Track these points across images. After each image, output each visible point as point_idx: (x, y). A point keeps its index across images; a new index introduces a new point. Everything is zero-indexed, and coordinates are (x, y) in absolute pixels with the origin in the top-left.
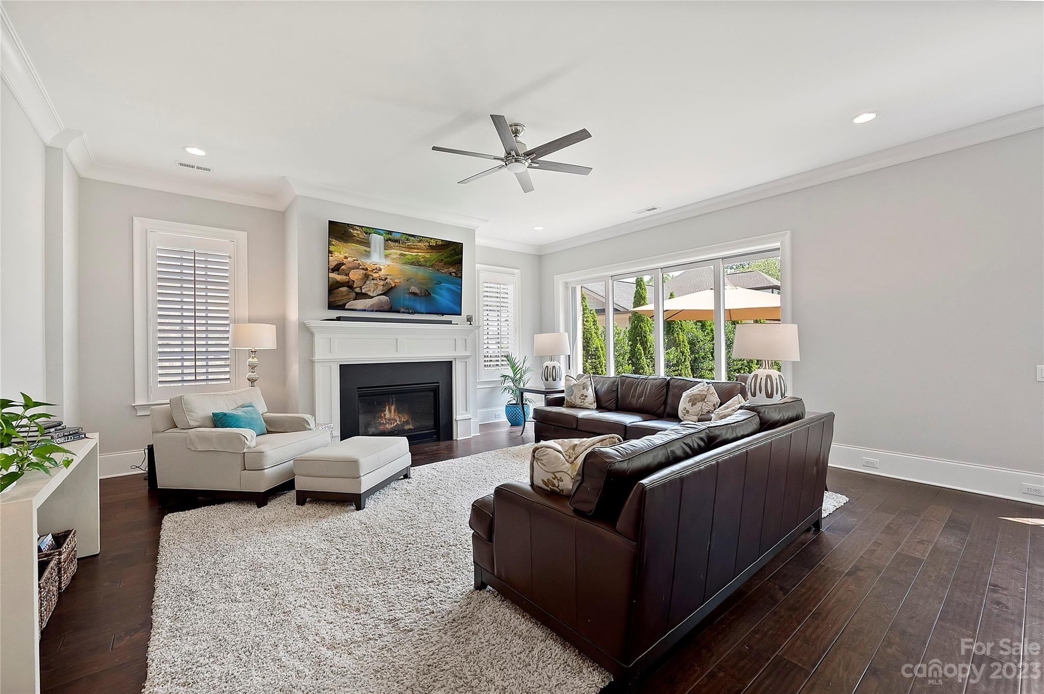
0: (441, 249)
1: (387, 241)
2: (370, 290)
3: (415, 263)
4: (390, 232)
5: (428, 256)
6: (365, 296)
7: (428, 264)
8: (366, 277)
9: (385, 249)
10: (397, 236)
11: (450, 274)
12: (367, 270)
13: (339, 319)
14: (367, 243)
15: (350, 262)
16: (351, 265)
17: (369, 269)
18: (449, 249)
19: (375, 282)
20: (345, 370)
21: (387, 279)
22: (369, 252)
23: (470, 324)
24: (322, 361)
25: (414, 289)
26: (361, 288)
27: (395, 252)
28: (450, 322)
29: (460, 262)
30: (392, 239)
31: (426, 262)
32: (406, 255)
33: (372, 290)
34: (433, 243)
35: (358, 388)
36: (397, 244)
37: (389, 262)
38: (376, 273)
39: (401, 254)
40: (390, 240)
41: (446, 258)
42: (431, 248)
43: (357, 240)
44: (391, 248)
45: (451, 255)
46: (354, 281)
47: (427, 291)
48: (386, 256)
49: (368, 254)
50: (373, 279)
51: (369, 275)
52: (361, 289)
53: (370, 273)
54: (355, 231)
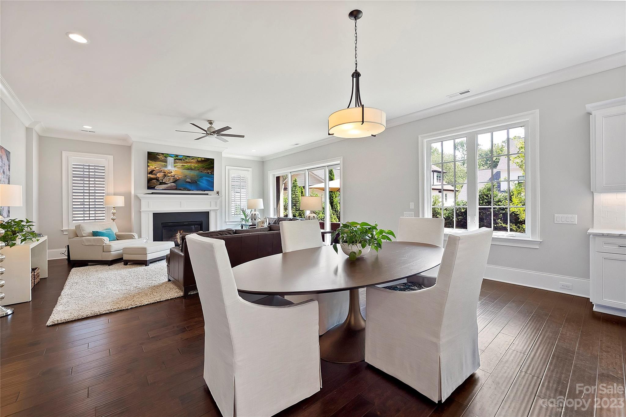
0: (204, 162)
1: (175, 160)
2: (166, 181)
3: (190, 169)
4: (177, 156)
5: (196, 165)
6: (165, 183)
7: (196, 169)
8: (165, 176)
9: (174, 164)
10: (179, 157)
11: (208, 173)
12: (165, 172)
13: (152, 193)
14: (166, 162)
15: (157, 170)
16: (158, 171)
17: (166, 172)
18: (208, 162)
19: (169, 177)
20: (156, 216)
21: (174, 176)
22: (167, 165)
23: (218, 195)
24: (144, 212)
25: (188, 180)
26: (162, 180)
27: (179, 165)
28: (207, 194)
29: (213, 167)
30: (177, 158)
31: (195, 168)
32: (185, 166)
33: (168, 181)
34: (199, 159)
35: (162, 223)
36: (180, 161)
37: (176, 169)
38: (169, 174)
39: (182, 165)
40: (177, 159)
41: (206, 166)
42: (198, 161)
43: (161, 160)
44: (177, 163)
45: (209, 164)
46: (159, 178)
47: (195, 181)
48: (175, 166)
49: (166, 166)
50: (168, 176)
51: (166, 175)
52: (162, 181)
53: (167, 174)
54: (160, 157)
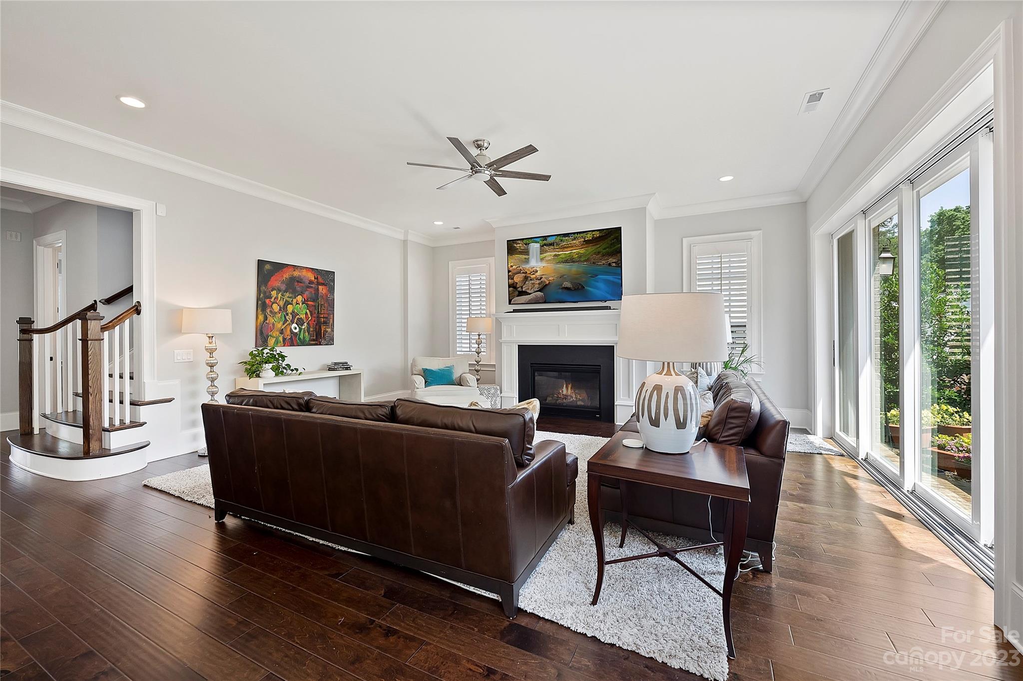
0: (597, 242)
1: (543, 246)
2: (528, 289)
3: (570, 260)
4: (545, 238)
5: (582, 251)
6: (526, 293)
7: (582, 259)
8: (526, 278)
9: (541, 254)
10: (550, 240)
11: (610, 265)
12: (526, 273)
13: (517, 311)
14: (526, 252)
15: (514, 269)
16: (515, 271)
17: (528, 272)
18: (610, 239)
19: (533, 282)
20: (523, 349)
21: (541, 278)
22: (528, 259)
24: (506, 342)
25: (567, 284)
26: (522, 287)
27: (549, 255)
28: (609, 308)
29: (619, 251)
30: (546, 242)
31: (580, 257)
32: (560, 255)
33: (530, 288)
34: (589, 237)
35: (531, 364)
36: (552, 247)
37: (544, 264)
38: (533, 274)
39: (556, 255)
40: (545, 245)
41: (605, 249)
42: (587, 242)
43: (519, 251)
44: (546, 252)
45: (611, 244)
46: (517, 283)
47: (580, 284)
48: (542, 259)
49: (527, 261)
50: (531, 280)
51: (528, 277)
52: (522, 289)
53: (529, 275)
54: (518, 245)
